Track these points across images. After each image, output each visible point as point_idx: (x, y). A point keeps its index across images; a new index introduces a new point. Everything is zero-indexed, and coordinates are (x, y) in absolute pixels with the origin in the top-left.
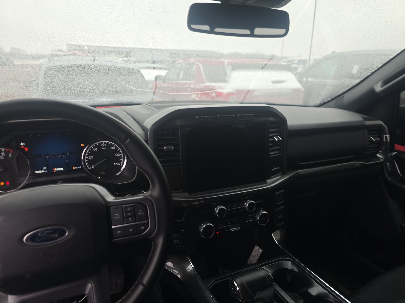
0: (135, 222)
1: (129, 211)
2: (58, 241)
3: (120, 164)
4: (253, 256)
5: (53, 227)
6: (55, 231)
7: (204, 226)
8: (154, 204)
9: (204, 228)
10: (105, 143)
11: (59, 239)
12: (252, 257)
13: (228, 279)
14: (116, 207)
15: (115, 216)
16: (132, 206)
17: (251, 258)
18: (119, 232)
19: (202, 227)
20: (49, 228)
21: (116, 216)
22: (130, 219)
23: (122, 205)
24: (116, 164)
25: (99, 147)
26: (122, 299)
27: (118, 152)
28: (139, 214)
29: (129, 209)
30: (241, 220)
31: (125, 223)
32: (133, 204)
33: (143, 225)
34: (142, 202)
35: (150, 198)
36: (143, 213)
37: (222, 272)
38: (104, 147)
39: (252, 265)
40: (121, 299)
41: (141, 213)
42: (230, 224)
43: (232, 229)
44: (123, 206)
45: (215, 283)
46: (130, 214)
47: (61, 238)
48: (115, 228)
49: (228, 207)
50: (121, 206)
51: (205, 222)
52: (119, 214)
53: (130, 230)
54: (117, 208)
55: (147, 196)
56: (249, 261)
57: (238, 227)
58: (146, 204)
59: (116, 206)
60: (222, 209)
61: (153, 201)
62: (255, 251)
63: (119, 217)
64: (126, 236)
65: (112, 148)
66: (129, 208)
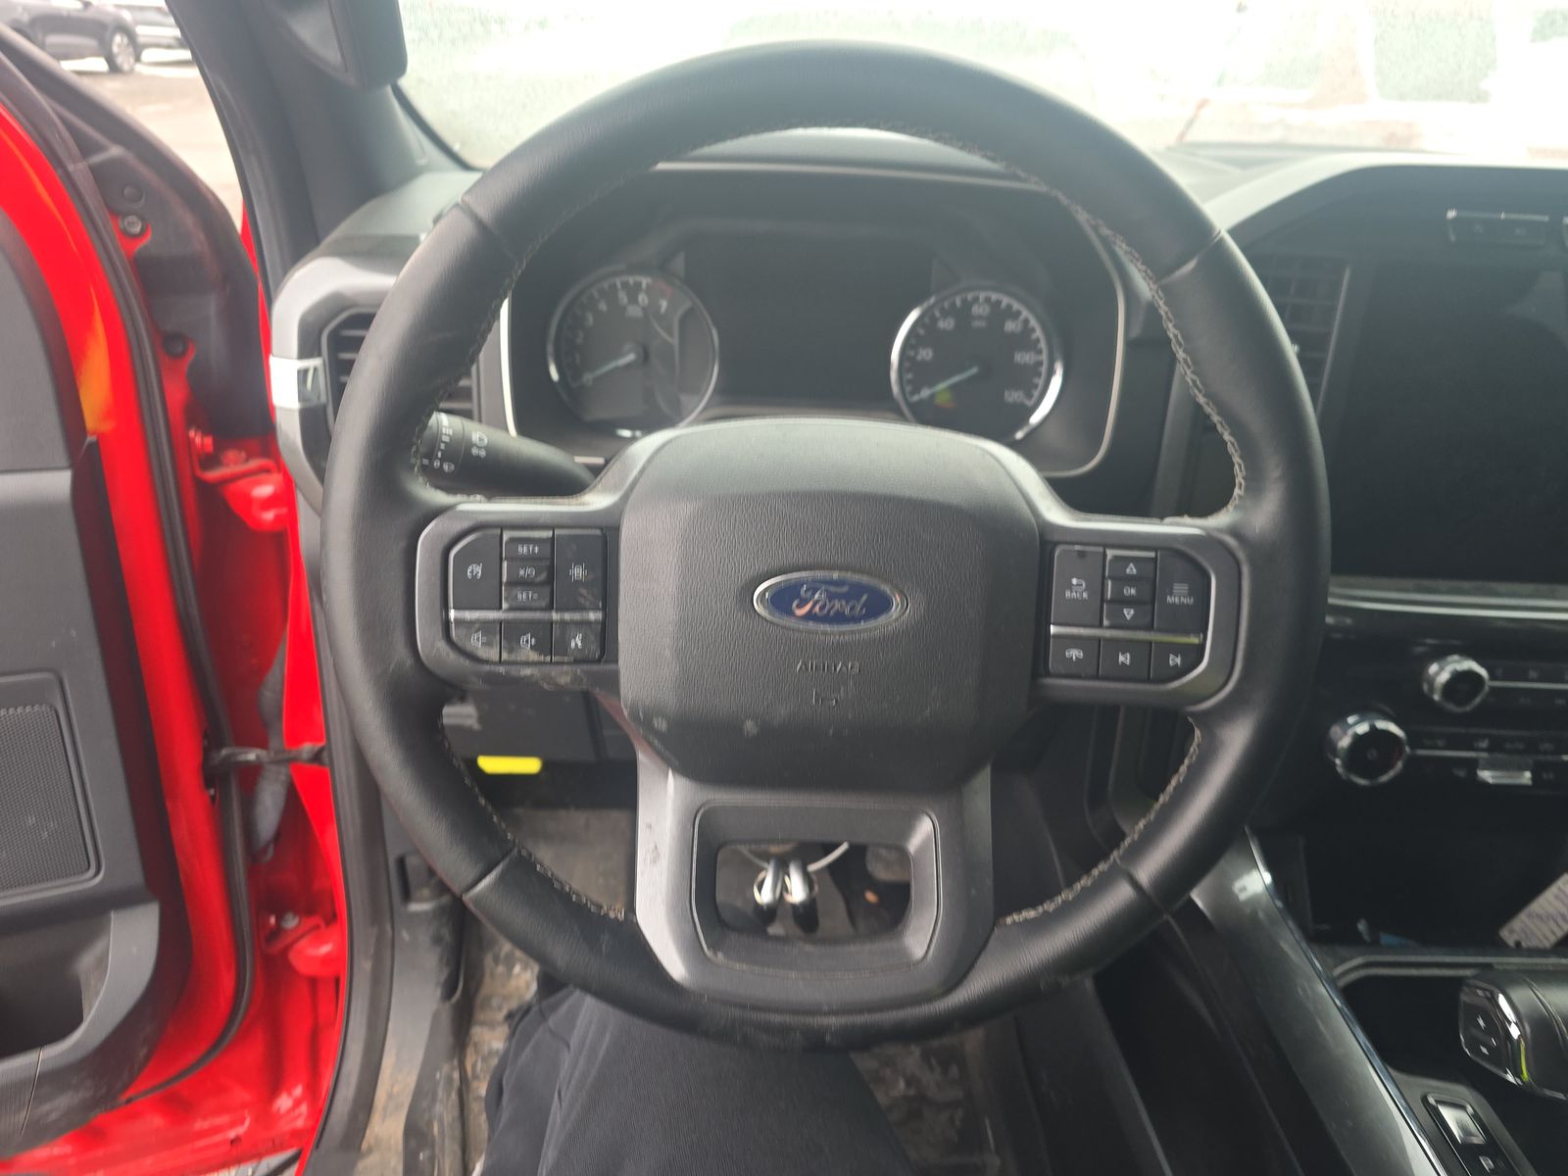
0: (1150, 627)
1: (1130, 580)
2: (860, 632)
3: (1029, 396)
4: (1539, 917)
5: (849, 576)
6: (856, 590)
7: (1363, 728)
8: (1245, 570)
9: (1357, 738)
10: (988, 300)
11: (863, 625)
12: (1530, 916)
13: (1466, 977)
14: (1078, 551)
15: (1070, 586)
16: (1151, 559)
17: (1526, 920)
18: (1075, 654)
19: (1350, 732)
20: (835, 575)
21: (1076, 589)
22: (1129, 613)
23: (1106, 546)
24: (1013, 396)
25: (963, 314)
26: (1040, 909)
27: (1033, 347)
28: (1170, 599)
29: (1131, 569)
30: (1547, 746)
31: (1106, 622)
32: (1152, 554)
33: (1177, 649)
34: (1193, 553)
35: (1231, 541)
36: (1190, 601)
37: (1366, 937)
38: (980, 317)
39: (1519, 949)
40: (1033, 906)
41: (1179, 595)
42: (1483, 750)
43: (1486, 775)
44: (1110, 553)
45: (1363, 973)
46: (1133, 591)
47: (872, 624)
48: (1057, 636)
49: (1499, 672)
50: (1101, 549)
51: (1364, 711)
52: (1085, 581)
53: (1121, 658)
54: (1082, 554)
55: (1220, 530)
56: (1512, 932)
57: (1522, 768)
58: (1206, 564)
59: (1077, 548)
60: (1470, 675)
61: (1241, 555)
62: (1557, 897)
63: (1085, 595)
64: (1096, 677)
65: (1010, 326)
66: (1132, 565)
